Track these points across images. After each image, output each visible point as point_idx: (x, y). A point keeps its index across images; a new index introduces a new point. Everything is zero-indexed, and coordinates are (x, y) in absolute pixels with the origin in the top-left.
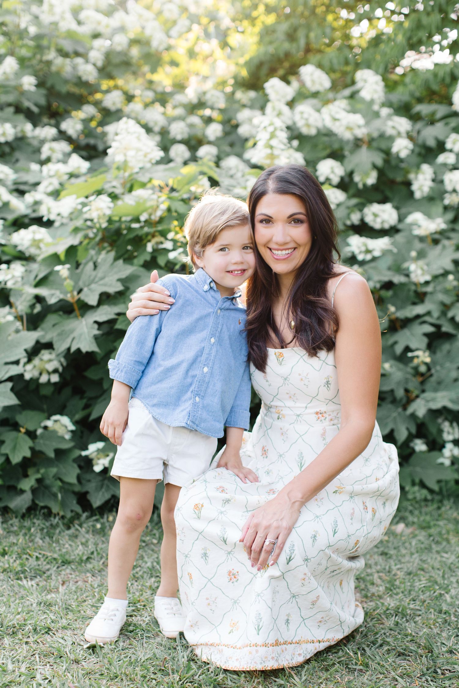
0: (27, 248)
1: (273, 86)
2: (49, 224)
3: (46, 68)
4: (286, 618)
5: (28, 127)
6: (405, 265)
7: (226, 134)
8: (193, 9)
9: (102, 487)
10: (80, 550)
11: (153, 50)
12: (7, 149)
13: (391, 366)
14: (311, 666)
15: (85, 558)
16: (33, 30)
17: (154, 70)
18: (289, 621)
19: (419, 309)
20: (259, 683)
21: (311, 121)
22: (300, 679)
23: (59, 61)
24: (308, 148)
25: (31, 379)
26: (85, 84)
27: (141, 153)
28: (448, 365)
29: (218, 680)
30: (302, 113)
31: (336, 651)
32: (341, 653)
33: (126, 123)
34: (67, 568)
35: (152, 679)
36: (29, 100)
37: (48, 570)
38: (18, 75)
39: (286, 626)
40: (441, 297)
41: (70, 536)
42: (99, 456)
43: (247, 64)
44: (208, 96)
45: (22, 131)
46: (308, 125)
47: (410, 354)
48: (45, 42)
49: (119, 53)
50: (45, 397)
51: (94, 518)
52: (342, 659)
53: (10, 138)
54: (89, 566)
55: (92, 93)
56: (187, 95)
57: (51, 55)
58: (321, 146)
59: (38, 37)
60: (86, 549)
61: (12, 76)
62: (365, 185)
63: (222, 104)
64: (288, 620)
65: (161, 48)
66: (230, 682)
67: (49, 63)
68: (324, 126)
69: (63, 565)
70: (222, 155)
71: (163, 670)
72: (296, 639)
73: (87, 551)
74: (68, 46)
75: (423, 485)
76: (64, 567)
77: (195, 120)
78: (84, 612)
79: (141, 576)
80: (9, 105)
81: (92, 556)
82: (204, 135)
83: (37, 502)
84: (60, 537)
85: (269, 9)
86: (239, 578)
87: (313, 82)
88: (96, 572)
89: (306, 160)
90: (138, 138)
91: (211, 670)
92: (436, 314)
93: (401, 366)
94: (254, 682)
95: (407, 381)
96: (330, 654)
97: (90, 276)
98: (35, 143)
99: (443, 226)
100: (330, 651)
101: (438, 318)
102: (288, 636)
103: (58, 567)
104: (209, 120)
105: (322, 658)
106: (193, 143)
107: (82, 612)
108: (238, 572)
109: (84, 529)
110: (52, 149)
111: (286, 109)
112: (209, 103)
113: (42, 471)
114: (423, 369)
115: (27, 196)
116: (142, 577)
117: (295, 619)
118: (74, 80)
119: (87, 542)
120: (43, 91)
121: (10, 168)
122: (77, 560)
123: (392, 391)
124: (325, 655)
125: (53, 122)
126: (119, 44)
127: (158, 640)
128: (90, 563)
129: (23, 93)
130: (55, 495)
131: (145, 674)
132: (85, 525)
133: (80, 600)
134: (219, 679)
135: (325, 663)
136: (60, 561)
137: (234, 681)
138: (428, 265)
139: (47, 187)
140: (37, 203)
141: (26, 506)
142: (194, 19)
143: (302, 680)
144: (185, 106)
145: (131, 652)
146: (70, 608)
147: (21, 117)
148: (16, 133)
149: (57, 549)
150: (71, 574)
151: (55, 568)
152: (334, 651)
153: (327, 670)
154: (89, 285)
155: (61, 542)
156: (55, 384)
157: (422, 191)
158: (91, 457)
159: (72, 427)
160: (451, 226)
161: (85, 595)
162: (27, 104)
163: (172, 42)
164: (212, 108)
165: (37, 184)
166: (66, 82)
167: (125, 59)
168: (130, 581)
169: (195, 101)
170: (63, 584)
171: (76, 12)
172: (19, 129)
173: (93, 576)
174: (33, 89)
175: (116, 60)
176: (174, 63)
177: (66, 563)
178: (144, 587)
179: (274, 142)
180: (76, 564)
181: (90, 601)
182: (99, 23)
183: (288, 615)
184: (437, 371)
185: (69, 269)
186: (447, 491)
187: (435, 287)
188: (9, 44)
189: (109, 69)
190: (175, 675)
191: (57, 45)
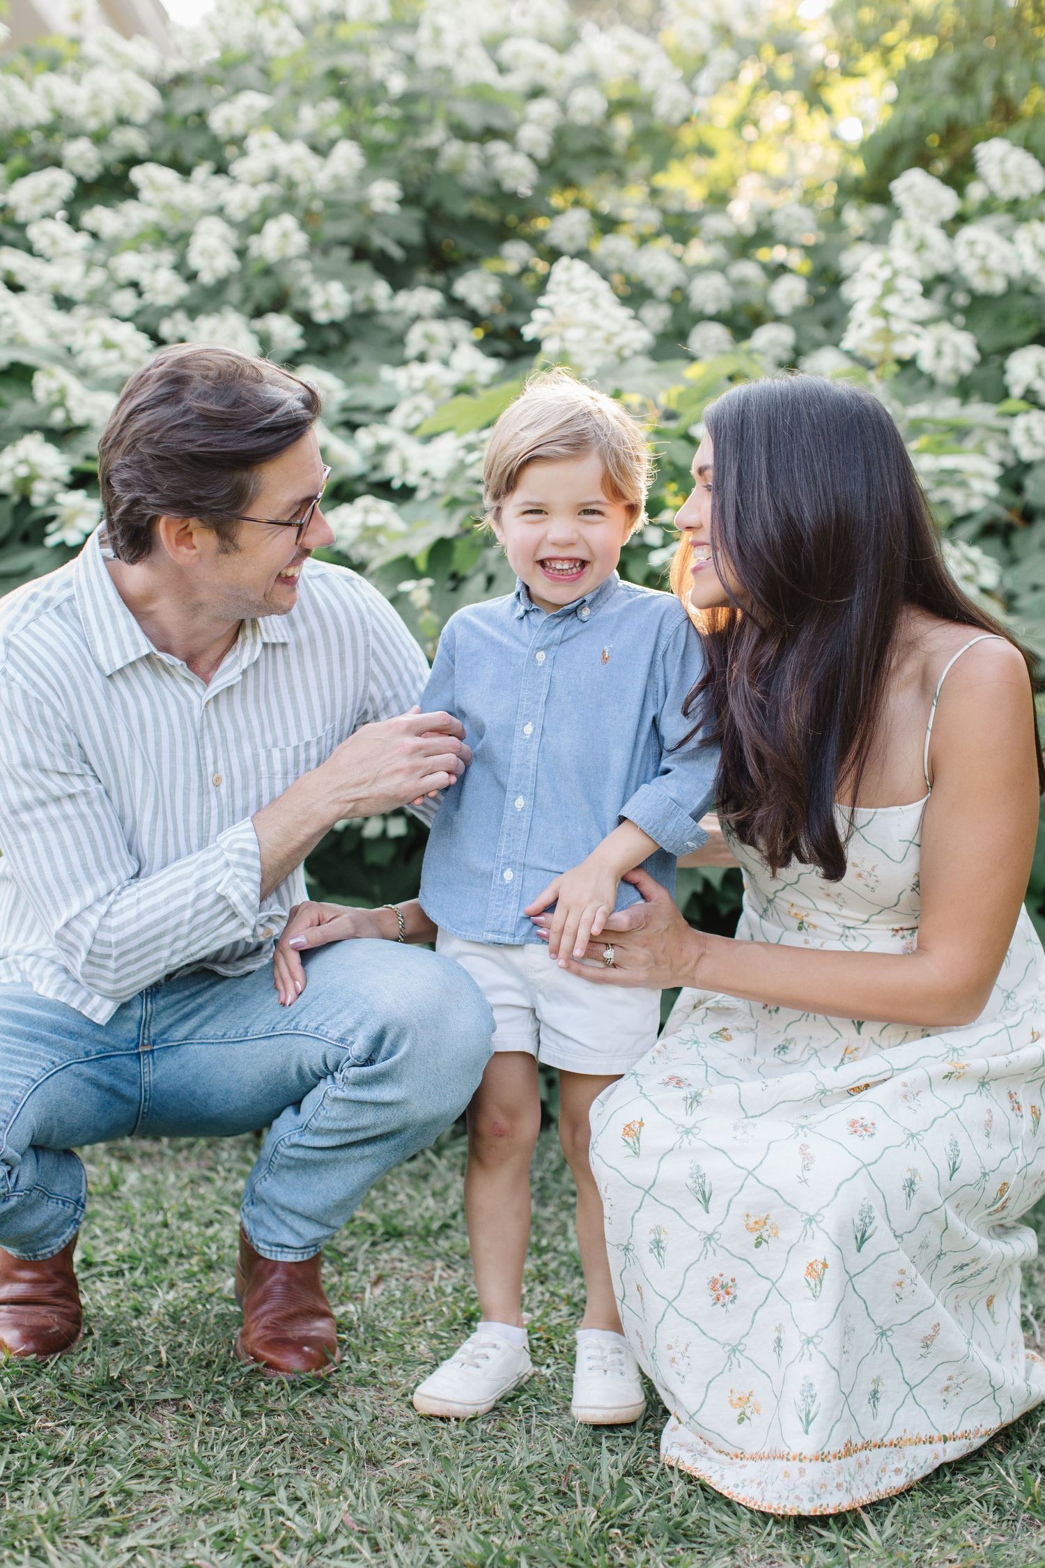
0: (353, 545)
1: (909, 188)
2: (404, 494)
3: (425, 166)
4: (872, 1387)
5: (381, 290)
7: (817, 300)
8: (742, 27)
10: (427, 1209)
11: (658, 123)
12: (333, 338)
14: (908, 1505)
15: (435, 1226)
16: (397, 84)
17: (660, 165)
18: (878, 1395)
20: (780, 1537)
21: (994, 261)
22: (880, 1533)
23: (454, 149)
24: (987, 321)
25: (347, 828)
26: (512, 198)
27: (598, 335)
29: (685, 1524)
30: (972, 244)
31: (975, 1469)
32: (986, 1476)
33: (568, 269)
34: (394, 1247)
35: (536, 1513)
36: (385, 233)
37: (351, 1249)
38: (363, 179)
39: (870, 1407)
41: (410, 1174)
43: (865, 148)
44: (779, 219)
45: (368, 299)
46: (986, 271)
48: (421, 109)
49: (585, 129)
50: (375, 869)
52: (988, 1490)
53: (340, 313)
54: (444, 1244)
55: (525, 218)
56: (730, 217)
57: (435, 136)
58: (1015, 320)
59: (408, 99)
60: (442, 1205)
61: (350, 182)
63: (810, 237)
64: (875, 1392)
65: (677, 117)
66: (714, 1530)
67: (432, 154)
68: (1024, 272)
69: (387, 1240)
70: (805, 346)
71: (565, 1493)
72: (893, 1436)
73: (444, 1209)
74: (473, 117)
76: (388, 1245)
77: (748, 270)
78: (413, 1348)
79: (552, 1271)
80: (343, 243)
81: (453, 1222)
82: (768, 305)
84: (388, 1177)
85: (920, 27)
86: (738, 1292)
87: (1005, 177)
88: (457, 1257)
89: (979, 348)
90: (594, 302)
91: (674, 1500)
94: (769, 1534)
96: (960, 1476)
98: (396, 324)
100: (961, 1470)
102: (873, 1429)
103: (374, 1244)
104: (778, 271)
105: (939, 1486)
106: (742, 320)
107: (408, 1348)
108: (733, 1280)
110: (429, 338)
111: (936, 237)
112: (781, 234)
115: (361, 434)
116: (556, 1273)
117: (892, 1389)
118: (487, 190)
119: (446, 1188)
120: (416, 214)
121: (338, 376)
122: (419, 1229)
124: (947, 1479)
125: (439, 279)
126: (584, 110)
127: (566, 1421)
128: (447, 1238)
129: (373, 218)
131: (519, 1502)
132: (447, 1153)
133: (409, 1320)
134: (689, 1523)
135: (946, 1499)
136: (381, 1230)
137: (724, 1528)
139: (408, 416)
140: (382, 449)
142: (748, 49)
143: (884, 1537)
144: (726, 241)
145: (498, 1447)
146: (382, 1337)
147: (365, 269)
148: (353, 304)
149: (380, 1202)
150: (401, 1261)
151: (366, 1246)
152: (970, 1470)
153: (946, 1516)
155: (391, 1188)
156: (398, 840)
161: (420, 1311)
162: (379, 241)
163: (701, 104)
164: (788, 244)
165: (389, 410)
166: (469, 194)
167: (596, 141)
168: (527, 1283)
169: (750, 230)
170: (375, 1284)
171: (492, 45)
172: (360, 294)
173: (449, 1267)
174: (393, 208)
175: (577, 144)
176: (705, 151)
177: (393, 1236)
178: (557, 1299)
179: (892, 304)
180: (416, 1238)
181: (429, 1323)
182: (541, 66)
183: (877, 1381)
185: (431, 589)
188: (347, 115)
189: (564, 164)
190: (589, 1508)
191: (449, 114)
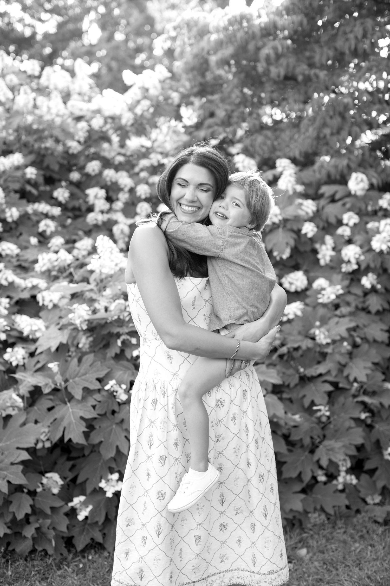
6: (312, 331)
9: (83, 530)
13: (300, 417)
19: (321, 369)
28: (342, 414)
40: (338, 358)
42: (81, 508)
47: (315, 408)
51: (77, 559)
62: (281, 258)
75: (322, 510)
83: (36, 547)
92: (334, 373)
93: (308, 416)
95: (312, 429)
97: (75, 371)
99: (341, 292)
101: (336, 376)
109: (70, 569)
113: (41, 521)
114: (324, 419)
123: (301, 440)
130: (50, 541)
138: (328, 331)
141: (29, 550)
154: (74, 378)
157: (325, 260)
158: (75, 507)
159: (61, 482)
160: (347, 290)
184: (334, 420)
186: (339, 513)
187: (333, 350)
